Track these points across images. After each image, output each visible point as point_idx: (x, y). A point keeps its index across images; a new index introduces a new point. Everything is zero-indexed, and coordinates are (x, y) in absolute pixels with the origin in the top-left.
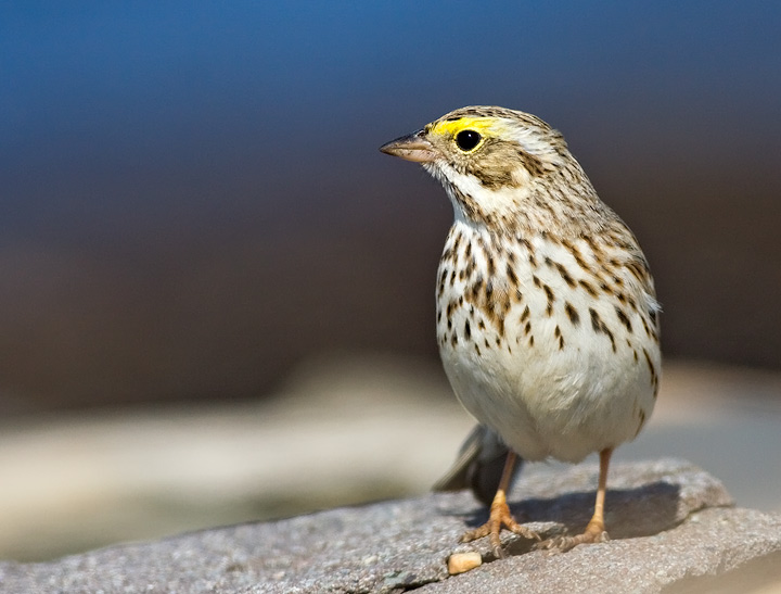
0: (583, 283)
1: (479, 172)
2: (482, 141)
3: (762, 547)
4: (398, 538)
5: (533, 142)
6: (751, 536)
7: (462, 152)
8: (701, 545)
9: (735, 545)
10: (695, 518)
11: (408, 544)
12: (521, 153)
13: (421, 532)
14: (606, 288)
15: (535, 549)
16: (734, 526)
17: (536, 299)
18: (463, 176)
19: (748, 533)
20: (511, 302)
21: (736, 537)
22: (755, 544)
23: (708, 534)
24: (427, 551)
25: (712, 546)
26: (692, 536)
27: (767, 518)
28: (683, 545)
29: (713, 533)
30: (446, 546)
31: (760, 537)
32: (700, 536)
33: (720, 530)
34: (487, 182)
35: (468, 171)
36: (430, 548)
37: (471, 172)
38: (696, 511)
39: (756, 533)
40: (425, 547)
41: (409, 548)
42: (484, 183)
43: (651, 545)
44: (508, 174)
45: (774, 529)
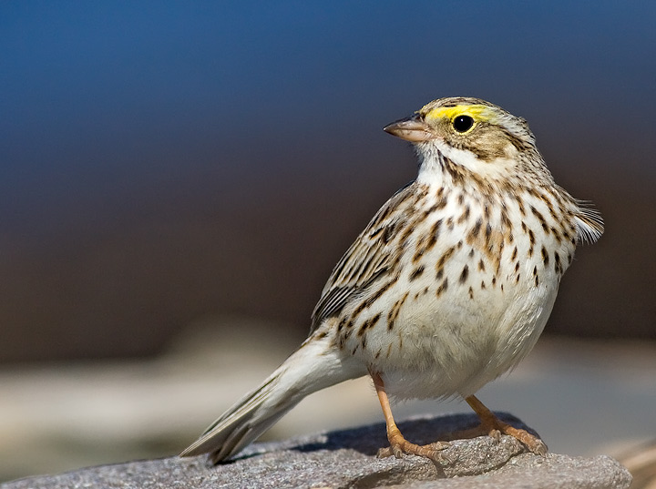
0: (554, 230)
1: (474, 148)
2: (474, 125)
3: (570, 485)
4: (264, 474)
5: (513, 126)
6: (561, 477)
7: (458, 133)
8: (518, 484)
9: (547, 484)
10: (514, 461)
11: (272, 479)
12: (507, 134)
13: (283, 470)
14: (566, 235)
15: (379, 485)
16: (547, 467)
17: (522, 241)
18: (461, 151)
19: (559, 474)
20: (505, 243)
21: (548, 477)
22: (564, 483)
23: (524, 474)
24: (288, 485)
25: (527, 484)
26: (512, 476)
27: (574, 462)
28: (503, 484)
29: (529, 474)
30: (304, 482)
31: (568, 477)
32: (518, 476)
33: (535, 471)
34: (482, 156)
35: (464, 148)
36: (291, 483)
37: (467, 148)
38: (516, 455)
39: (565, 474)
40: (286, 482)
41: (273, 483)
42: (479, 157)
43: (477, 483)
44: (501, 150)
45: (580, 471)
